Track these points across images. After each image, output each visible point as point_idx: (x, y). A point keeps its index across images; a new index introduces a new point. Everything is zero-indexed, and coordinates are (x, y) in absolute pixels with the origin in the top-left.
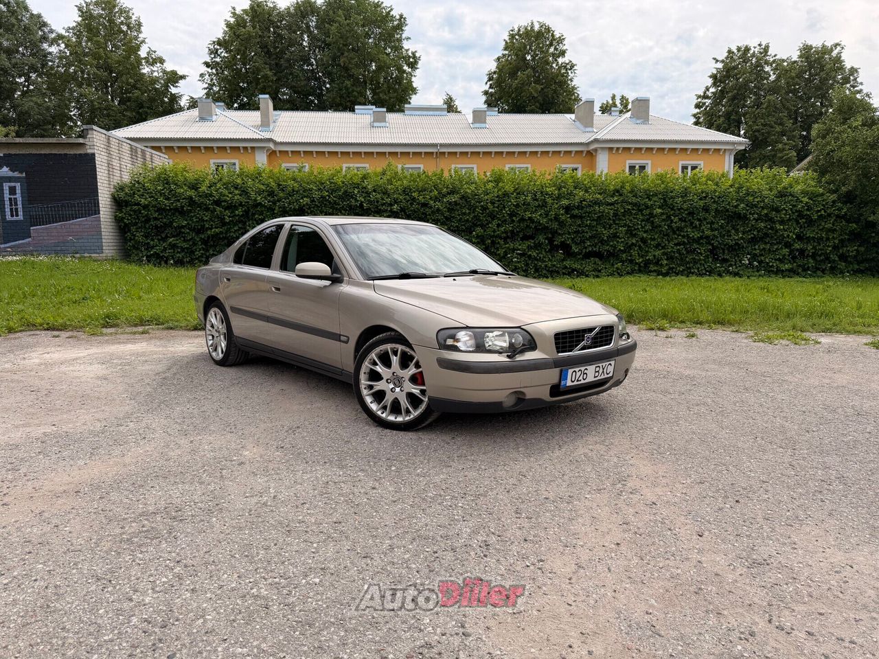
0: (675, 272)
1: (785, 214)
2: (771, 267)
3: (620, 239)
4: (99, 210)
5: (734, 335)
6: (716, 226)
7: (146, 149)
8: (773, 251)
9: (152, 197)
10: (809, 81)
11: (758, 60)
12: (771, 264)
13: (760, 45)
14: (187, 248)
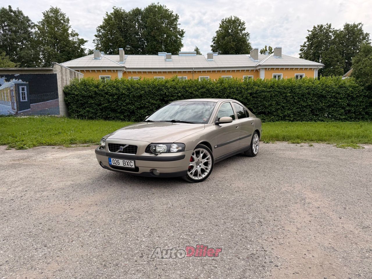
0: (296, 120)
1: (342, 95)
2: (336, 117)
3: (273, 106)
4: (58, 97)
5: (328, 145)
6: (313, 100)
7: (76, 71)
8: (338, 111)
9: (80, 91)
10: (348, 39)
11: (327, 30)
12: (337, 116)
13: (327, 24)
14: (94, 112)
